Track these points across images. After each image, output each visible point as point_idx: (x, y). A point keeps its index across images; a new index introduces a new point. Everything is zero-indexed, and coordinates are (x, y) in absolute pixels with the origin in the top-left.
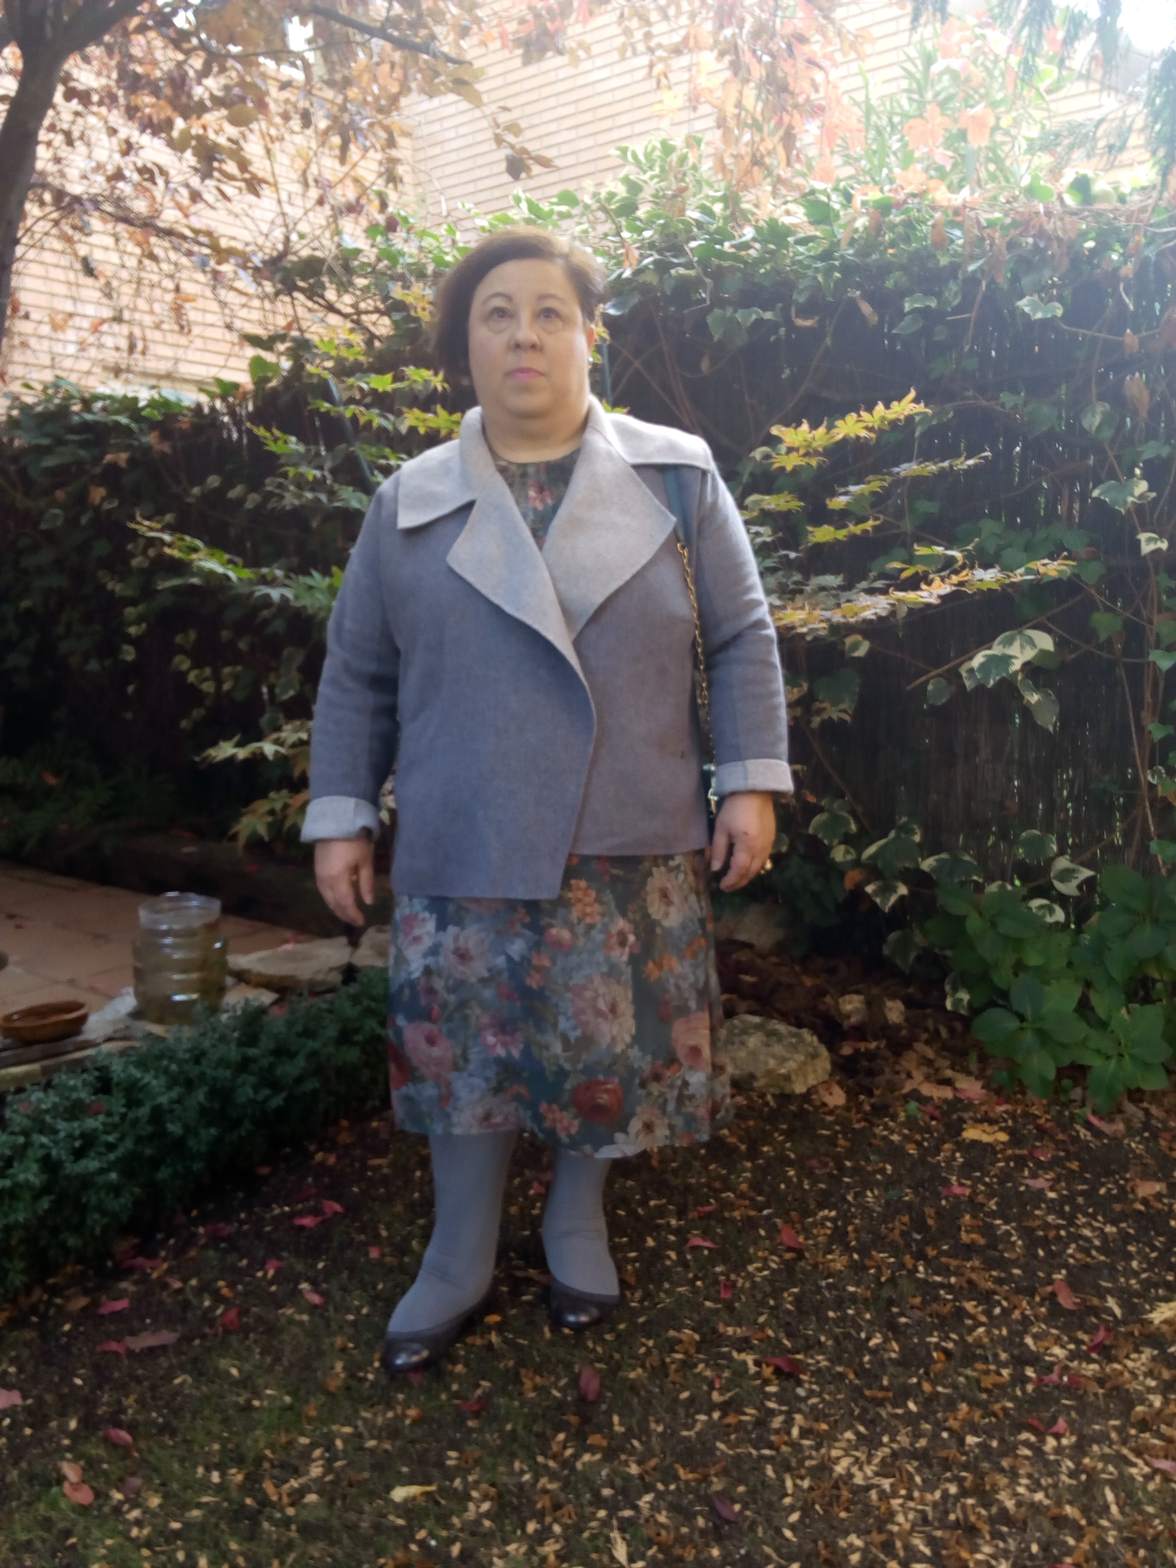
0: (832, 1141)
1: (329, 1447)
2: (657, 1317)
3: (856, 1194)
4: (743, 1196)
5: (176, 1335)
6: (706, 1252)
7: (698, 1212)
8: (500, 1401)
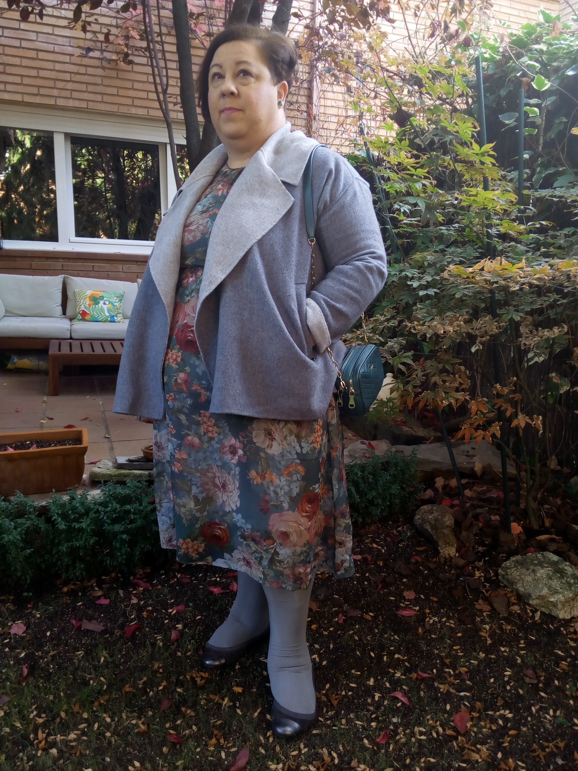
0: (558, 661)
1: (90, 725)
2: (326, 734)
3: (541, 708)
4: (458, 676)
5: (103, 628)
6: (399, 705)
7: (419, 675)
8: (192, 743)
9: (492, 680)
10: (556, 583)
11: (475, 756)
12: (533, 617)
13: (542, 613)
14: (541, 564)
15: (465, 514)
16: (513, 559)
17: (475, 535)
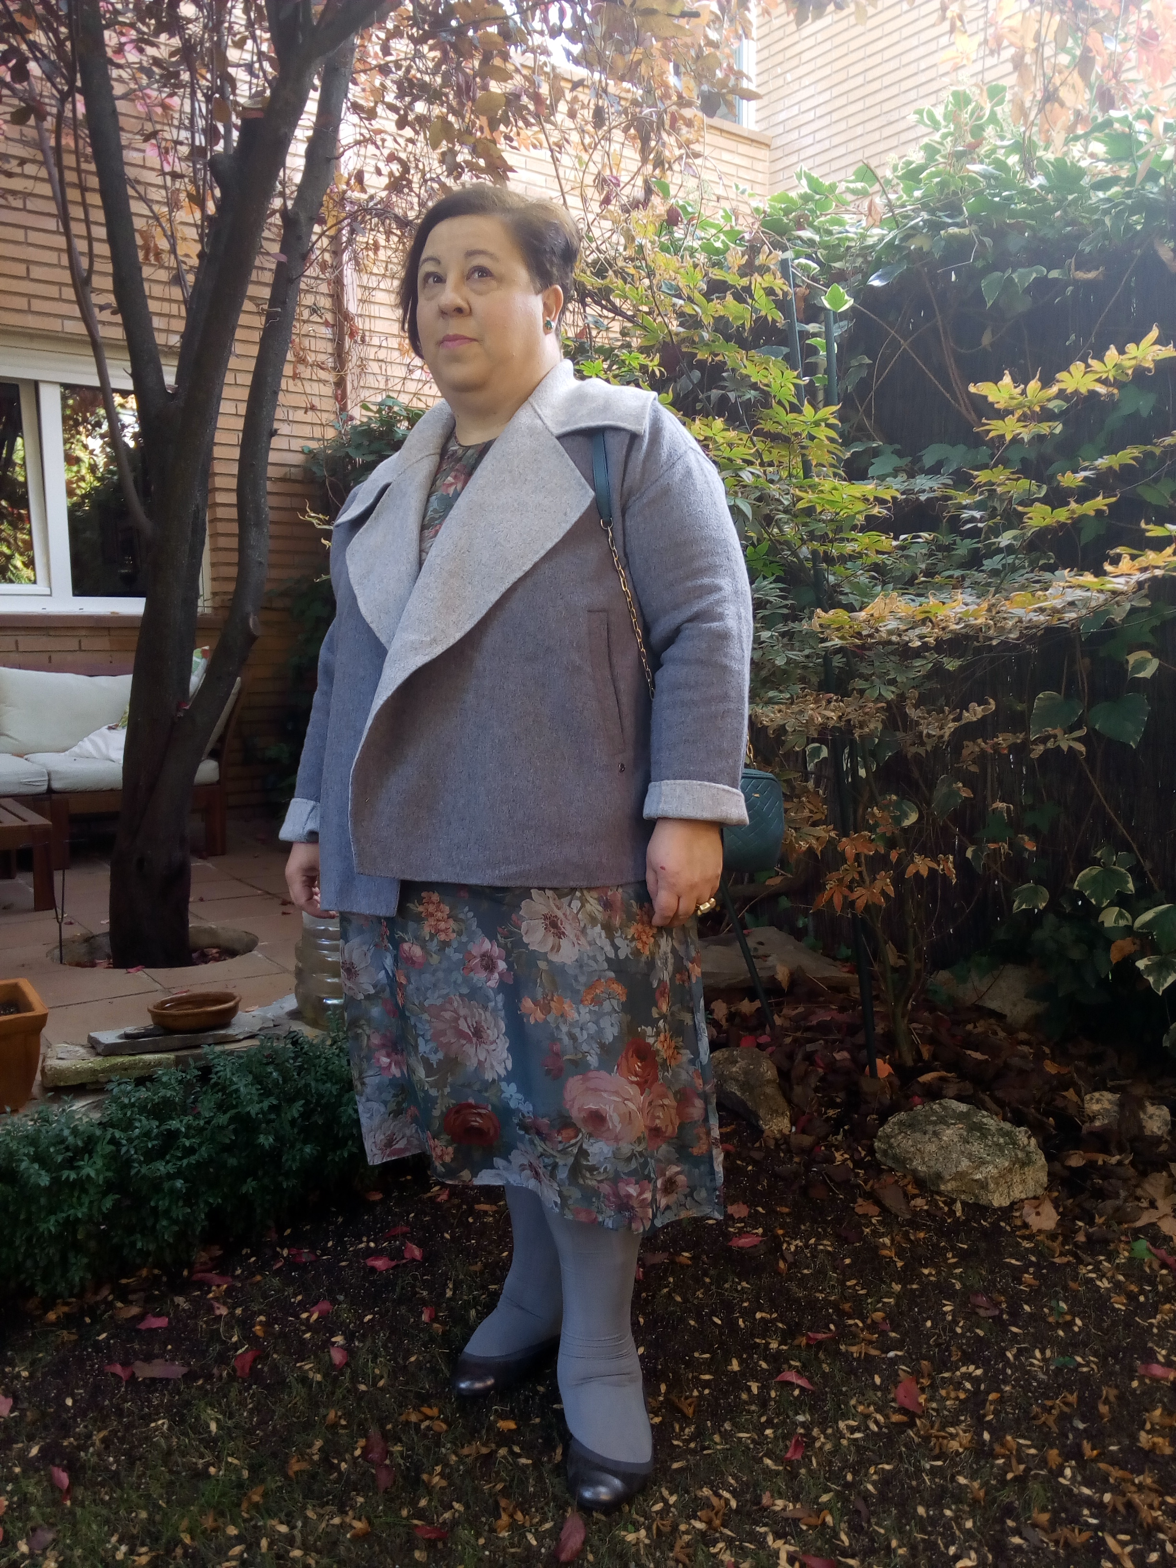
0: (1016, 1274)
1: (252, 1546)
2: (697, 1465)
3: (1020, 1352)
4: (873, 1327)
5: (185, 1370)
6: (796, 1392)
7: (809, 1338)
8: (465, 1533)
9: (929, 1324)
10: (977, 1148)
11: (954, 1445)
12: (952, 1213)
13: (964, 1204)
14: (942, 1121)
15: (791, 1057)
16: (893, 1120)
17: (816, 1090)
